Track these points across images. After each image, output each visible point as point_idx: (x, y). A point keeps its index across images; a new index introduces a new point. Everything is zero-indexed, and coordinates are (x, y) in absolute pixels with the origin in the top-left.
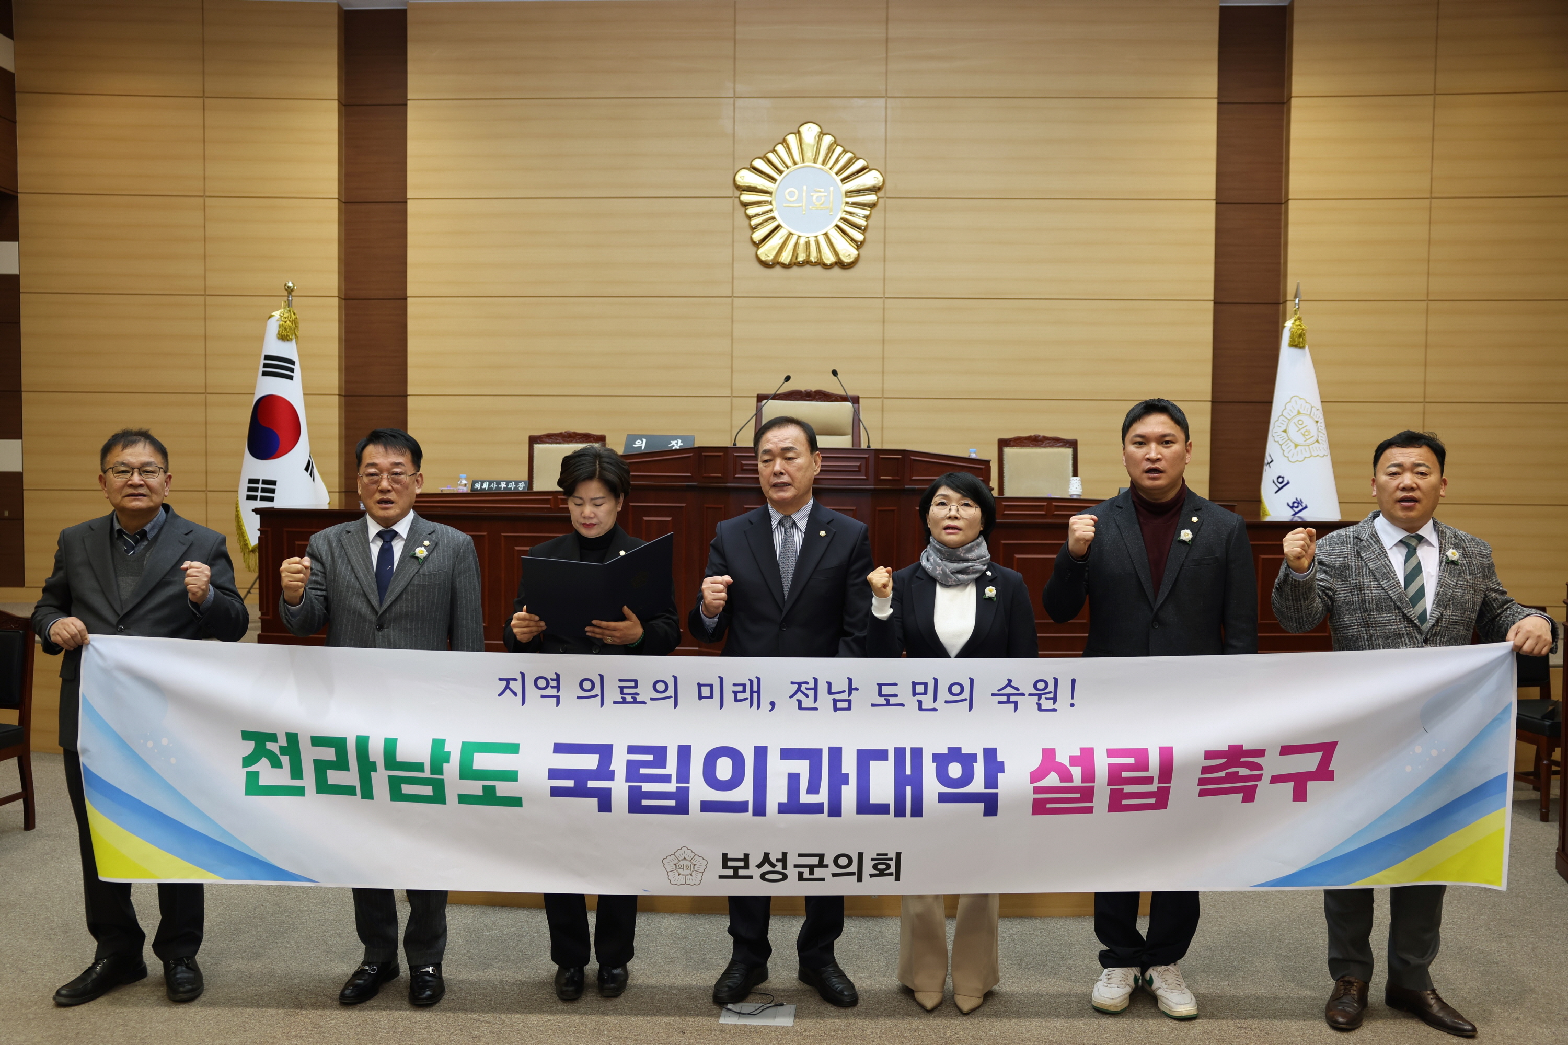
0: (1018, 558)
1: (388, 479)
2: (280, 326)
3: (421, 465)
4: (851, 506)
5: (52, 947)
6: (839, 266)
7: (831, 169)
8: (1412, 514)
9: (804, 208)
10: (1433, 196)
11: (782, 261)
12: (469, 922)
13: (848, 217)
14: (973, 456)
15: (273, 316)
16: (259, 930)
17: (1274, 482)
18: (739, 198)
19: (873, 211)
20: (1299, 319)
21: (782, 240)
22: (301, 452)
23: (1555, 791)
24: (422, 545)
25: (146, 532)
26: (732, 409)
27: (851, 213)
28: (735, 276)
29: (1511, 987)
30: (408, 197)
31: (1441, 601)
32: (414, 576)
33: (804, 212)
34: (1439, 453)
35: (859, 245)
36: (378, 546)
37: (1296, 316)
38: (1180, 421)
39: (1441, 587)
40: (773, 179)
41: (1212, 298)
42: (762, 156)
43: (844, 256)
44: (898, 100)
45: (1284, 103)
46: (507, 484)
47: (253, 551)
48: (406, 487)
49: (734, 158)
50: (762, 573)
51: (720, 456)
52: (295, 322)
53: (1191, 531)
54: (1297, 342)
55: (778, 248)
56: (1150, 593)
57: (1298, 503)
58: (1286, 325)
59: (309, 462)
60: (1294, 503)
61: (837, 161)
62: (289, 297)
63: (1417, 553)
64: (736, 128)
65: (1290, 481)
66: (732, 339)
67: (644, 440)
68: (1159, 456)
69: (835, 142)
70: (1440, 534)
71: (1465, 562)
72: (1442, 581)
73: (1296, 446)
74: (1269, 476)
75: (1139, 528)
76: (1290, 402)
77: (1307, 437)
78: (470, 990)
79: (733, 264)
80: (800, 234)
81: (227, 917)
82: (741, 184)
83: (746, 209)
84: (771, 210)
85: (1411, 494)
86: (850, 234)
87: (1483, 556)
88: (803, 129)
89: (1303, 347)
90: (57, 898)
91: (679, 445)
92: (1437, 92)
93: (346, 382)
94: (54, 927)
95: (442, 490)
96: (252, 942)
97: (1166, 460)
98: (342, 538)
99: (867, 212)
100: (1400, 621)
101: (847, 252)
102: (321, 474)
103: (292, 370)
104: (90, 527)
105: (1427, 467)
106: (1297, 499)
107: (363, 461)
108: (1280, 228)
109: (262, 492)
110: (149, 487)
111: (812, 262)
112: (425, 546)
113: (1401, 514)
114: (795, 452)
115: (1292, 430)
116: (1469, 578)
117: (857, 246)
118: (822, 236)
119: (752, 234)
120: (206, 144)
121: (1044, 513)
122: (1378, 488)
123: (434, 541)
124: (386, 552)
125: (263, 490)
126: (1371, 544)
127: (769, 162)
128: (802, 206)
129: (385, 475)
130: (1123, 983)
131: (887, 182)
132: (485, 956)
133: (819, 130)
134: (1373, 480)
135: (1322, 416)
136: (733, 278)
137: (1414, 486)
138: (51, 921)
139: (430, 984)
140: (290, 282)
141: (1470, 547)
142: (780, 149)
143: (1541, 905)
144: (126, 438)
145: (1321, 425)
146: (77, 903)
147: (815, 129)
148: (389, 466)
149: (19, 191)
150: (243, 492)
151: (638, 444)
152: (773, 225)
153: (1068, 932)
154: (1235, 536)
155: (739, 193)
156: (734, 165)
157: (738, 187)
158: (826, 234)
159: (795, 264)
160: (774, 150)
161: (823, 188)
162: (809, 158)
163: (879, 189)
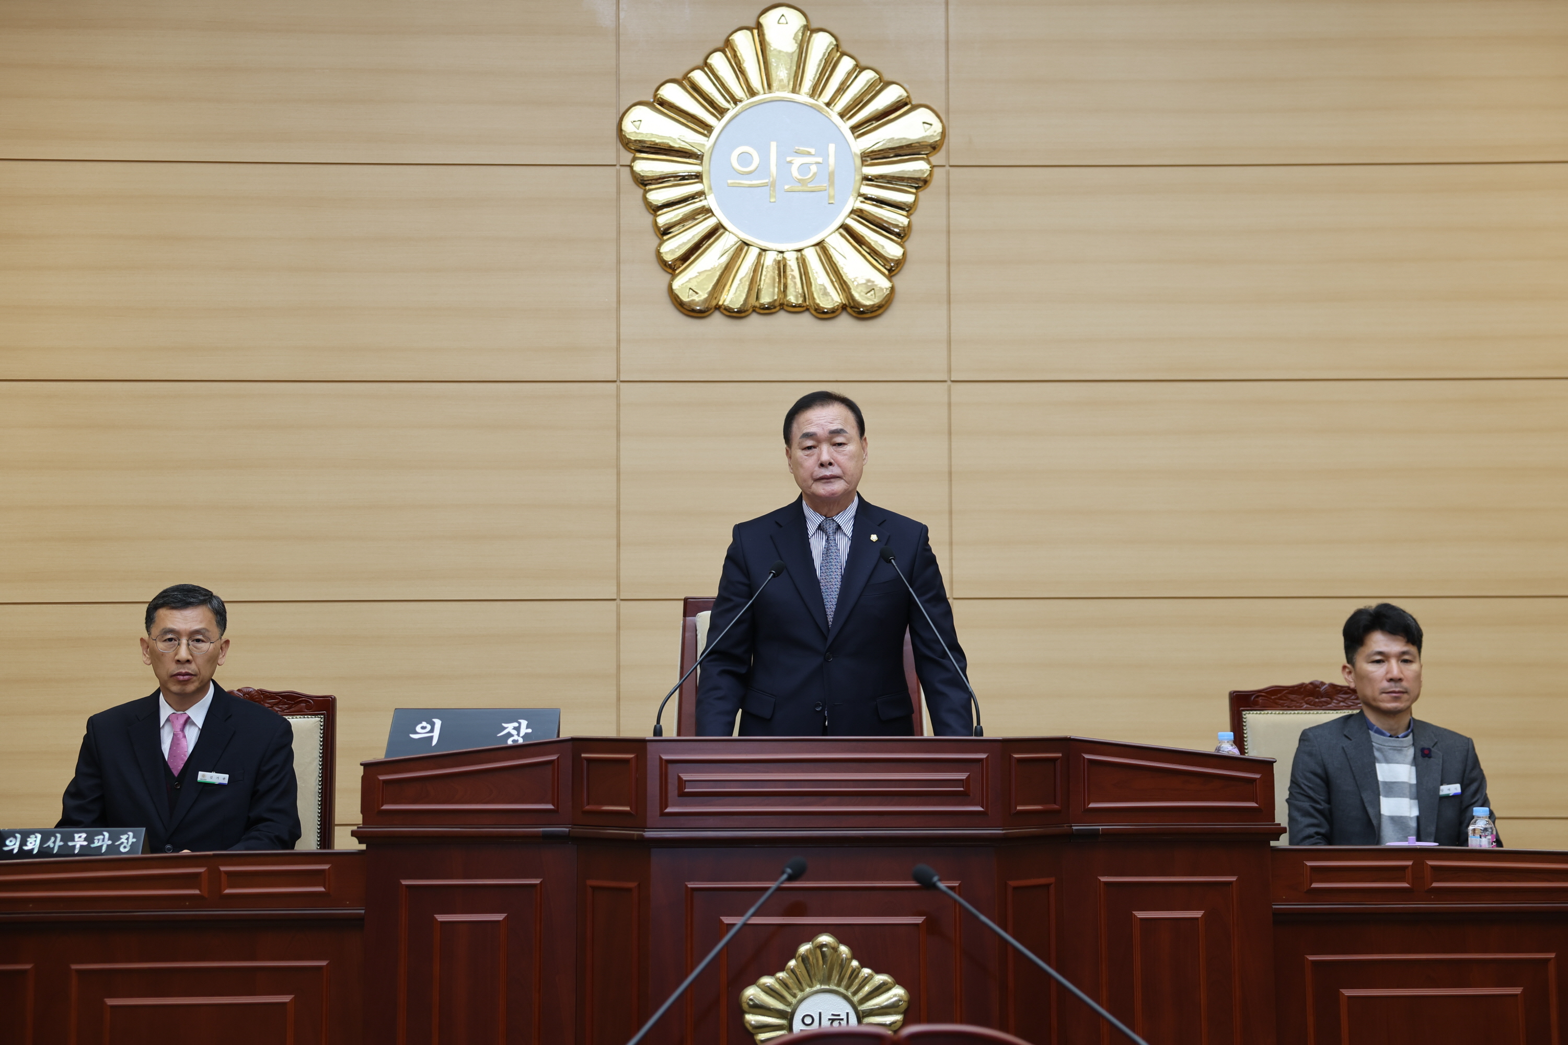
0: (1349, 997)
7: (828, 104)
9: (772, 189)
11: (726, 303)
13: (868, 207)
14: (1229, 749)
18: (631, 167)
19: (921, 194)
21: (725, 259)
26: (618, 628)
27: (874, 199)
28: (622, 336)
33: (773, 198)
35: (893, 268)
40: (706, 128)
42: (679, 76)
43: (861, 290)
46: (90, 839)
49: (618, 82)
51: (626, 761)
55: (716, 276)
61: (842, 89)
64: (622, 15)
66: (618, 474)
67: (438, 723)
69: (839, 49)
79: (618, 309)
80: (764, 244)
82: (634, 138)
83: (646, 192)
84: (701, 194)
86: (872, 245)
88: (769, 20)
91: (523, 732)
99: (908, 198)
101: (868, 281)
111: (790, 306)
117: (890, 271)
118: (813, 249)
119: (661, 245)
121: (1406, 885)
127: (696, 89)
128: (767, 185)
131: (951, 133)
133: (802, 21)
136: (619, 341)
142: (719, 61)
147: (795, 20)
151: (421, 731)
152: (705, 226)
155: (631, 156)
156: (618, 96)
157: (625, 142)
158: (820, 244)
159: (754, 309)
160: (706, 64)
161: (812, 147)
162: (781, 80)
163: (934, 147)
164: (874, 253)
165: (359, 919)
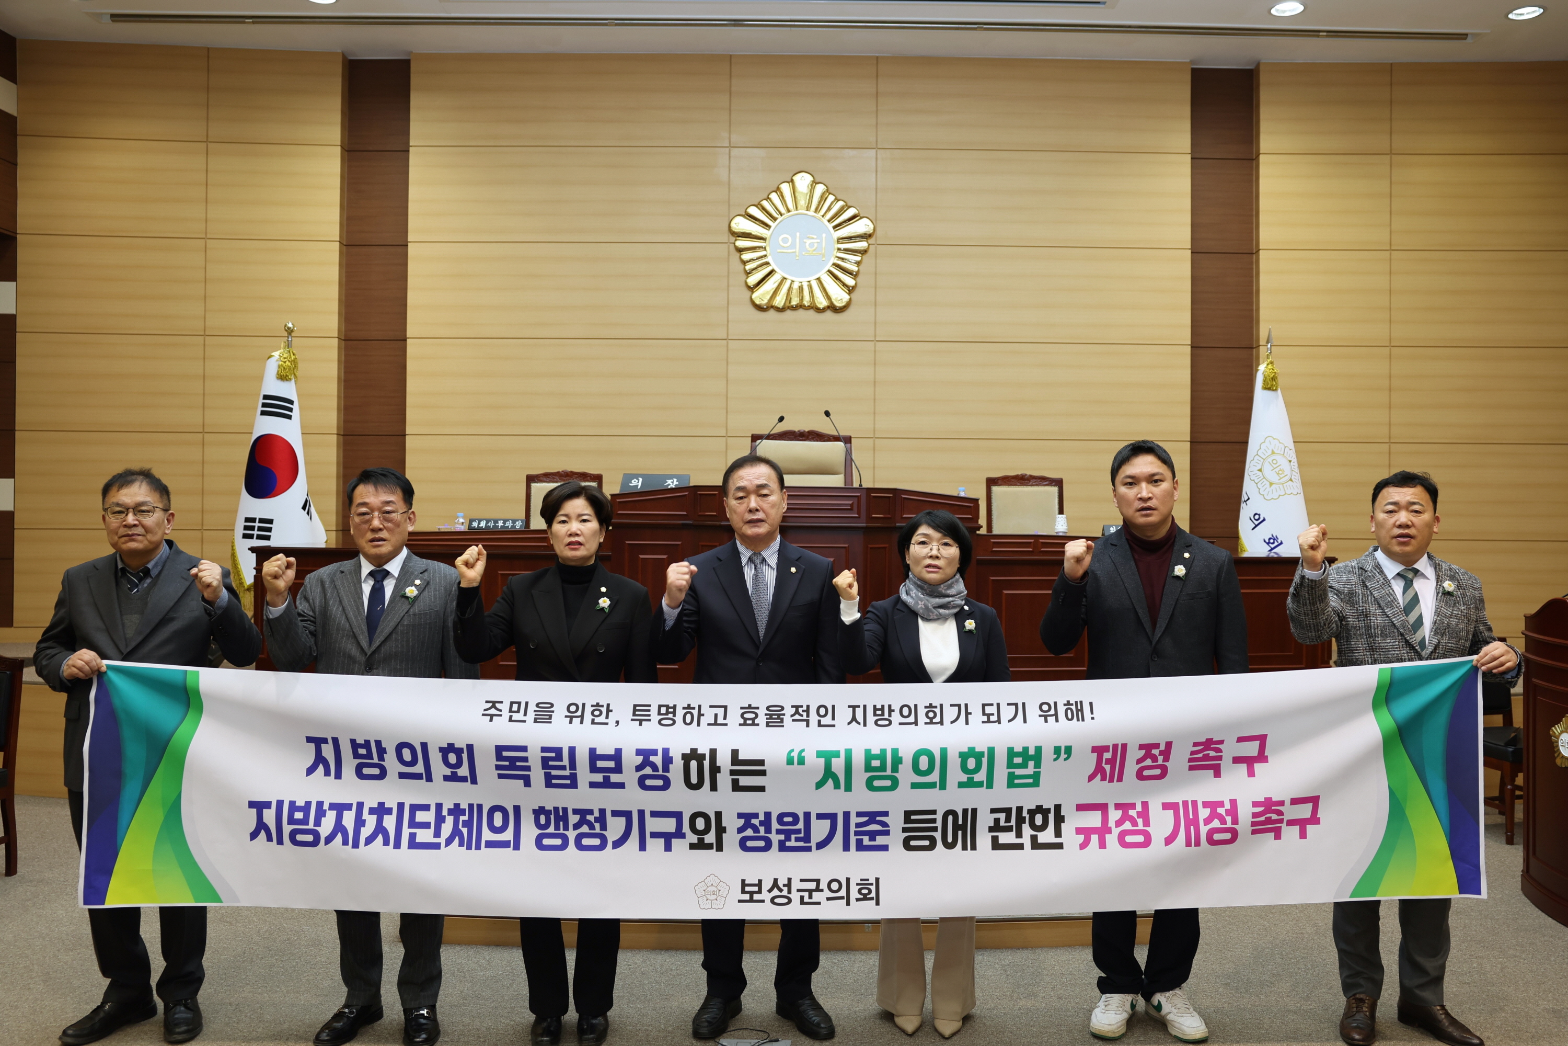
0: (1006, 594)
1: (379, 517)
2: (279, 366)
3: (413, 503)
4: (844, 543)
5: (30, 998)
6: (831, 310)
7: (823, 216)
8: (1408, 549)
9: (797, 254)
10: (1393, 248)
11: (776, 305)
12: (463, 962)
13: (840, 263)
14: (962, 494)
15: (273, 356)
16: (248, 974)
17: (1250, 519)
18: (734, 243)
19: (864, 257)
20: (1272, 363)
21: (776, 284)
22: (298, 490)
23: (1519, 815)
24: (413, 584)
25: (149, 569)
26: (727, 449)
27: (843, 259)
28: (730, 320)
29: (1482, 1007)
30: (409, 240)
31: (1438, 629)
32: (404, 615)
33: (797, 258)
34: (1433, 492)
35: (850, 290)
36: (370, 584)
37: (1269, 360)
38: (1166, 460)
39: (1438, 616)
40: (767, 226)
41: (1189, 343)
42: (756, 203)
43: (836, 300)
44: (888, 151)
45: (1253, 160)
46: (504, 523)
47: (248, 589)
48: (398, 525)
49: (729, 205)
50: (735, 608)
51: (715, 494)
52: (294, 362)
53: (1184, 567)
54: (1271, 385)
55: (772, 293)
56: (1148, 626)
57: (1274, 539)
58: (1259, 368)
59: (306, 500)
60: (1270, 539)
61: (829, 209)
62: (288, 338)
63: (1414, 585)
64: (731, 176)
65: (1266, 518)
66: (727, 381)
67: (641, 479)
68: (1150, 495)
69: (828, 192)
70: (1437, 567)
71: (1459, 593)
72: (1439, 610)
73: (1271, 484)
74: (1246, 513)
75: (1134, 564)
76: (1264, 442)
77: (1281, 476)
78: (463, 1031)
79: (728, 307)
80: (793, 279)
81: (216, 961)
82: (736, 231)
83: (741, 255)
84: (765, 256)
85: (1406, 531)
86: (842, 279)
87: (1475, 589)
88: (796, 178)
89: (1276, 390)
90: (37, 946)
91: (675, 484)
92: (1393, 152)
93: (344, 421)
94: (33, 976)
95: (439, 529)
96: (241, 986)
97: (1157, 499)
98: (335, 579)
99: (858, 259)
100: (1403, 647)
101: (839, 296)
102: (318, 512)
103: (291, 410)
104: (95, 567)
105: (1421, 505)
106: (1272, 536)
107: (354, 500)
108: (1252, 277)
109: (258, 530)
110: (143, 526)
111: (805, 306)
112: (416, 586)
113: (1397, 549)
114: (769, 489)
115: (1267, 469)
116: (1463, 608)
117: (849, 291)
118: (815, 281)
119: (747, 278)
120: (208, 187)
121: (1031, 549)
122: (1376, 524)
123: (425, 580)
124: (378, 591)
125: (260, 529)
126: (1375, 574)
127: (764, 209)
128: (795, 252)
129: (376, 514)
130: (1120, 1009)
131: (878, 229)
132: (479, 996)
133: (811, 179)
134: (1372, 517)
135: (1294, 456)
136: (728, 321)
137: (1410, 523)
138: (31, 970)
139: (425, 1027)
140: (290, 323)
141: (1464, 580)
142: (774, 196)
143: (1508, 926)
144: (124, 479)
145: (1294, 464)
146: (59, 950)
147: (808, 178)
148: (380, 505)
149: (18, 232)
150: (239, 530)
151: (634, 483)
152: (767, 270)
153: (1058, 962)
154: (1225, 570)
155: (734, 239)
156: (729, 212)
157: (733, 234)
158: (819, 279)
159: (789, 308)
160: (768, 198)
161: (815, 235)
162: (802, 206)
163: (870, 236)
164: (844, 285)
165: (609, 556)
